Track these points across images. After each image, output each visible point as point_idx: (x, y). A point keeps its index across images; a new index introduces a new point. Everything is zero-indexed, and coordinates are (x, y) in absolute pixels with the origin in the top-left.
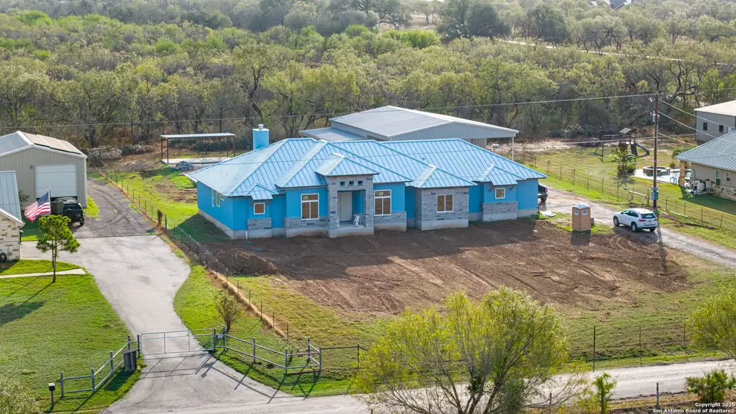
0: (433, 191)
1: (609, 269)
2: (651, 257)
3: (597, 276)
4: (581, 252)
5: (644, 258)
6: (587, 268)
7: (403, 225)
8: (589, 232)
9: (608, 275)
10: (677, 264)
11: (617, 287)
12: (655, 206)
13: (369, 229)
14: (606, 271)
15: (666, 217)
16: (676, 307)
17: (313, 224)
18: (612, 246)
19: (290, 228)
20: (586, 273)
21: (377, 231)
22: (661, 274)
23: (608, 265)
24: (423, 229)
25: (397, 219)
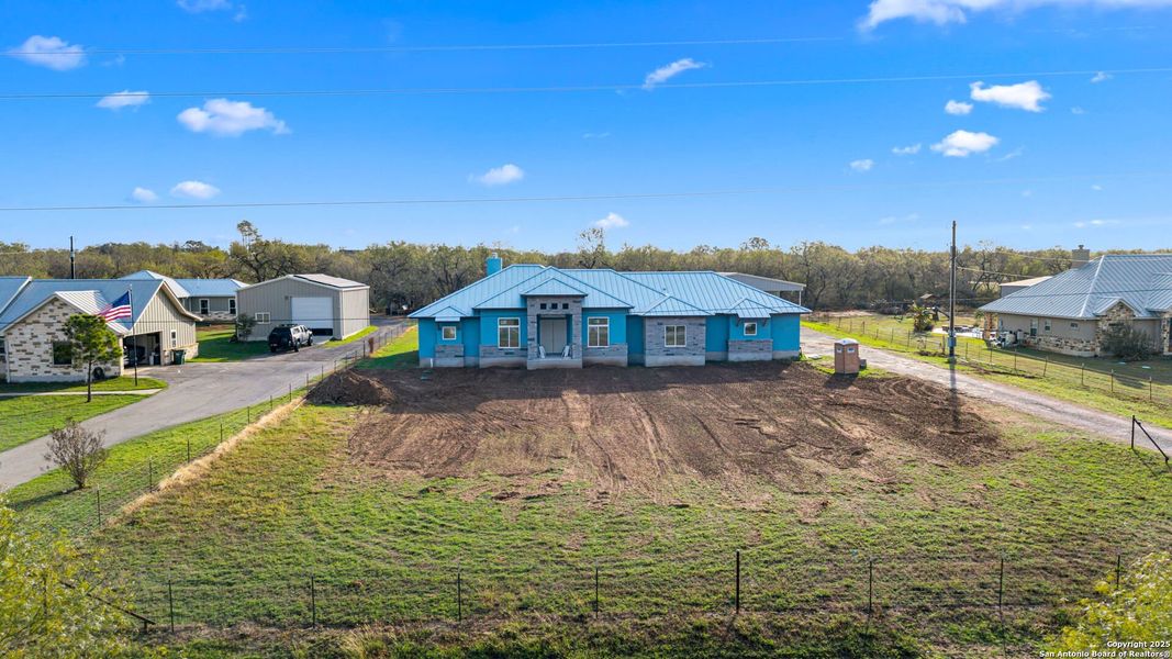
0: (660, 321)
1: (863, 421)
2: (937, 406)
3: (839, 429)
4: (832, 396)
5: (926, 408)
6: (829, 417)
7: (623, 359)
8: (855, 375)
9: (859, 429)
10: (980, 419)
11: (866, 450)
12: (952, 354)
13: (577, 361)
14: (858, 423)
15: (965, 364)
16: (977, 497)
17: (511, 353)
18: (883, 391)
19: (484, 357)
20: (825, 425)
21: (587, 365)
22: (952, 433)
23: (865, 415)
24: (647, 365)
25: (616, 352)
